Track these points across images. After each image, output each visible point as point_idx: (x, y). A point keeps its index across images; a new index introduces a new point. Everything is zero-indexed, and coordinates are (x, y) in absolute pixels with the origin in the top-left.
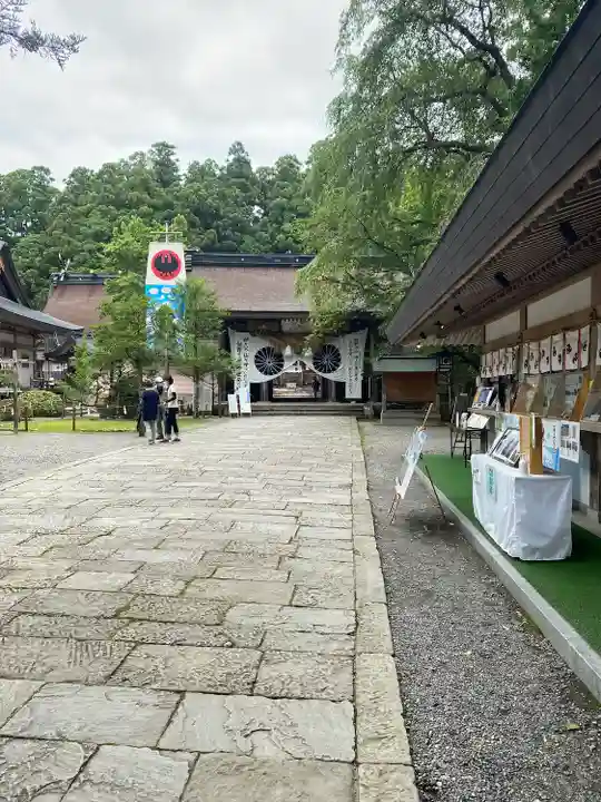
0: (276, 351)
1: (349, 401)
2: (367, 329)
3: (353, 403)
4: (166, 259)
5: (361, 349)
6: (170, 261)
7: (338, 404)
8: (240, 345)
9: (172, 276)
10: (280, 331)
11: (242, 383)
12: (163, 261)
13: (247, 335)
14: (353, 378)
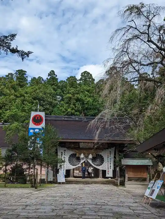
0: (77, 155)
1: (108, 178)
2: (114, 148)
3: (110, 179)
4: (38, 118)
5: (112, 156)
6: (39, 119)
7: (103, 179)
8: (62, 153)
9: (40, 124)
10: (79, 147)
11: (62, 169)
12: (36, 119)
13: (66, 149)
14: (109, 168)
